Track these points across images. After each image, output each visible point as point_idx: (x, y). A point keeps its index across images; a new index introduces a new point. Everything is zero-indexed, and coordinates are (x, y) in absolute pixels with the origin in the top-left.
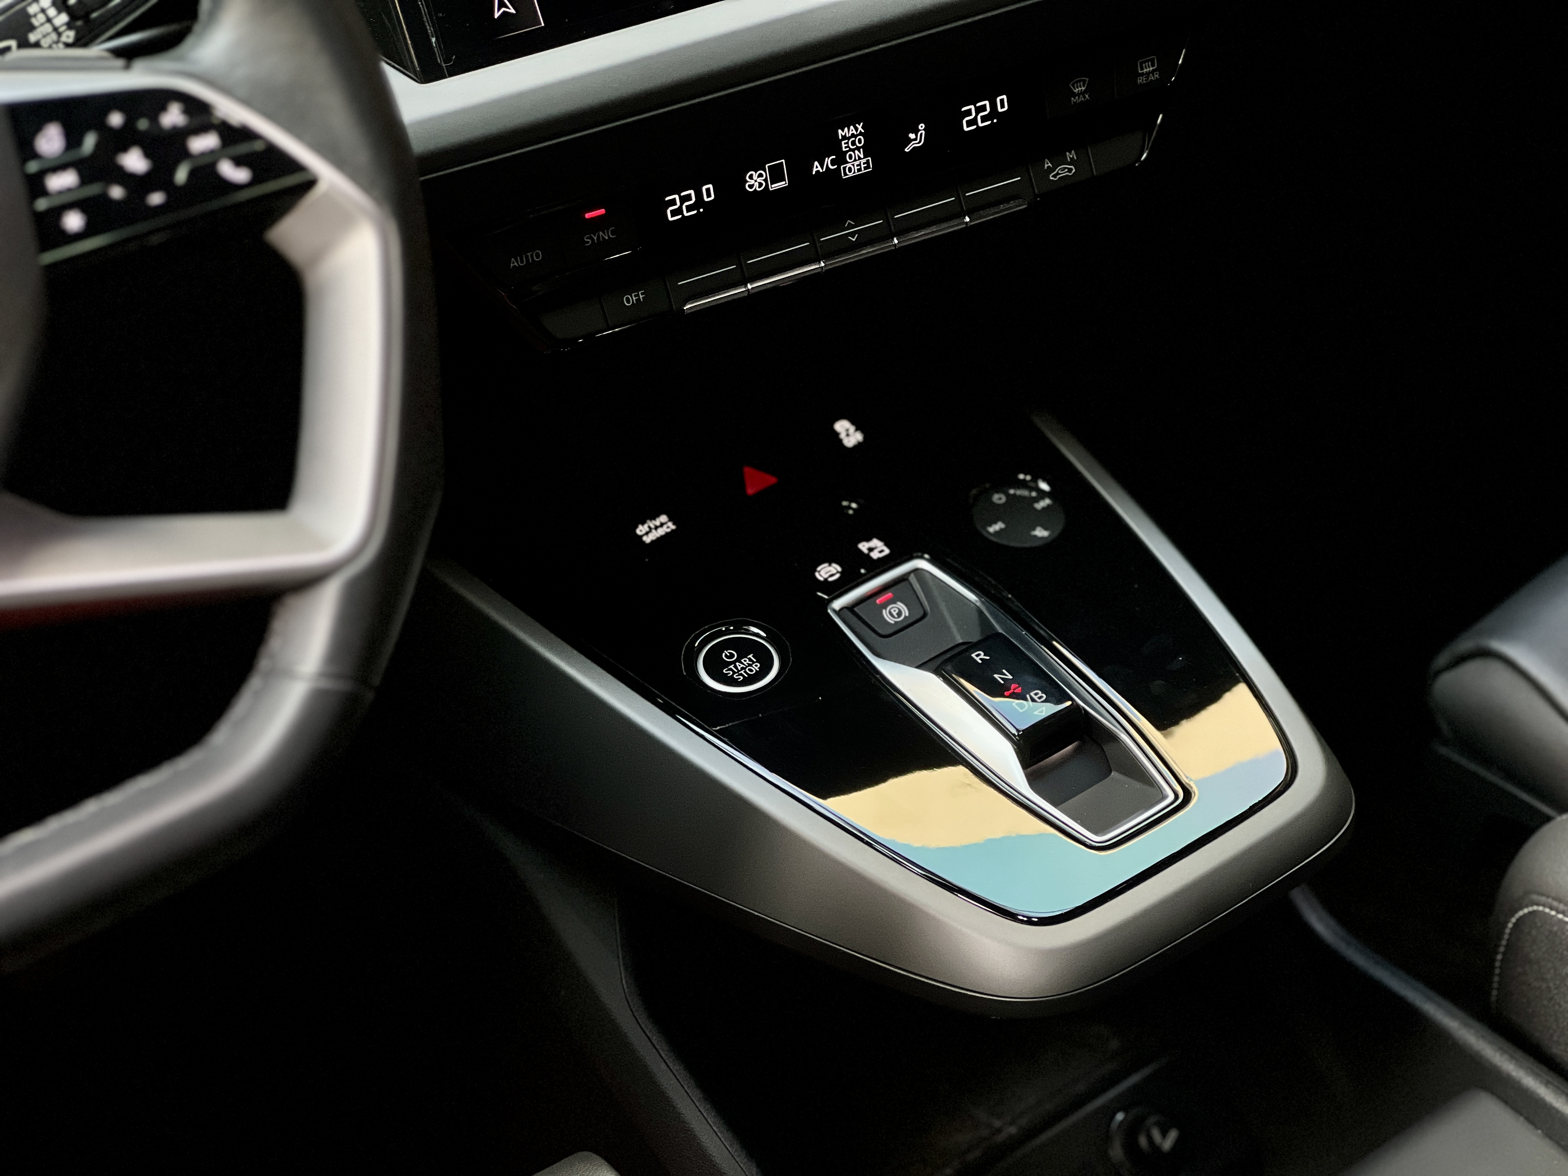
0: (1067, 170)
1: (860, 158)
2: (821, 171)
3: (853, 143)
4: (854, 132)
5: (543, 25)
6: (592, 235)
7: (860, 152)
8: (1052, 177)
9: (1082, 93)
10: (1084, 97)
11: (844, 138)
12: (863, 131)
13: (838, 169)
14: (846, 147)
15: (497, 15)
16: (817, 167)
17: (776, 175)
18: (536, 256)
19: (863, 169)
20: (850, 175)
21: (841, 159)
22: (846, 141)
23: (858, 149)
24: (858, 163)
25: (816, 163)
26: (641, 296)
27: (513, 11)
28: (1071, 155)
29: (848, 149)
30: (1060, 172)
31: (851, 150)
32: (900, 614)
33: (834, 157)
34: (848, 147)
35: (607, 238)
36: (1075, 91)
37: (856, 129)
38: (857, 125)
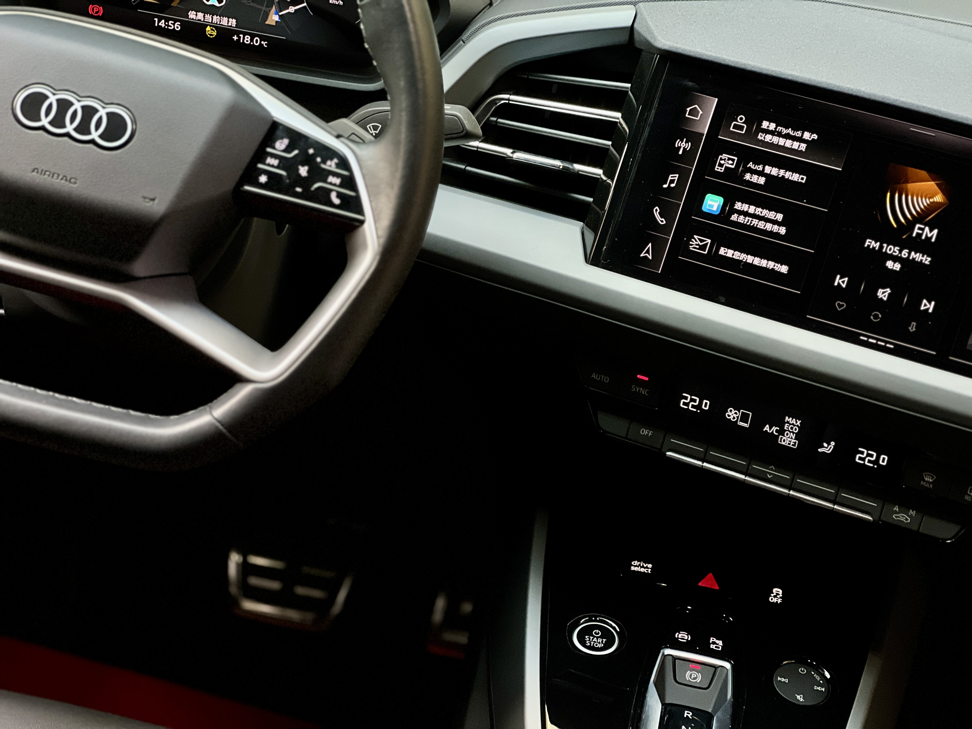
0: (905, 518)
1: (792, 438)
2: (769, 431)
3: (792, 428)
4: (795, 423)
5: (660, 272)
6: (637, 387)
7: (793, 435)
8: (895, 516)
9: (930, 483)
10: (929, 485)
11: (788, 422)
12: (799, 425)
13: (778, 436)
14: (787, 428)
15: (642, 255)
16: (767, 428)
17: (744, 418)
18: (606, 380)
19: (791, 445)
20: (783, 443)
21: (782, 432)
22: (789, 425)
23: (793, 433)
24: (790, 440)
25: (768, 426)
26: (650, 434)
27: (650, 258)
28: (912, 513)
29: (787, 429)
30: (900, 517)
31: (789, 431)
32: (695, 679)
33: (778, 429)
34: (788, 428)
35: (643, 393)
36: (925, 479)
37: (796, 422)
38: (798, 420)
